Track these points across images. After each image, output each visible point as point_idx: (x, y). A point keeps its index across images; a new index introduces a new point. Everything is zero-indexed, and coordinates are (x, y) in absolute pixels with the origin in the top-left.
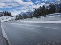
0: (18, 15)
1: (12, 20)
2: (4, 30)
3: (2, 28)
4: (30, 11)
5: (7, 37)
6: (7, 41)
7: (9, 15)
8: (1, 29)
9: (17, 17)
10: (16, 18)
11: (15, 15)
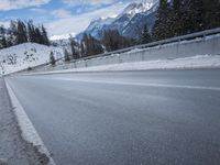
0: (77, 37)
1: (53, 62)
2: (23, 112)
3: (15, 102)
4: (137, 11)
5: (41, 143)
6: (44, 159)
7: (40, 37)
8: (11, 105)
9: (73, 43)
10: (70, 51)
11: (66, 37)
